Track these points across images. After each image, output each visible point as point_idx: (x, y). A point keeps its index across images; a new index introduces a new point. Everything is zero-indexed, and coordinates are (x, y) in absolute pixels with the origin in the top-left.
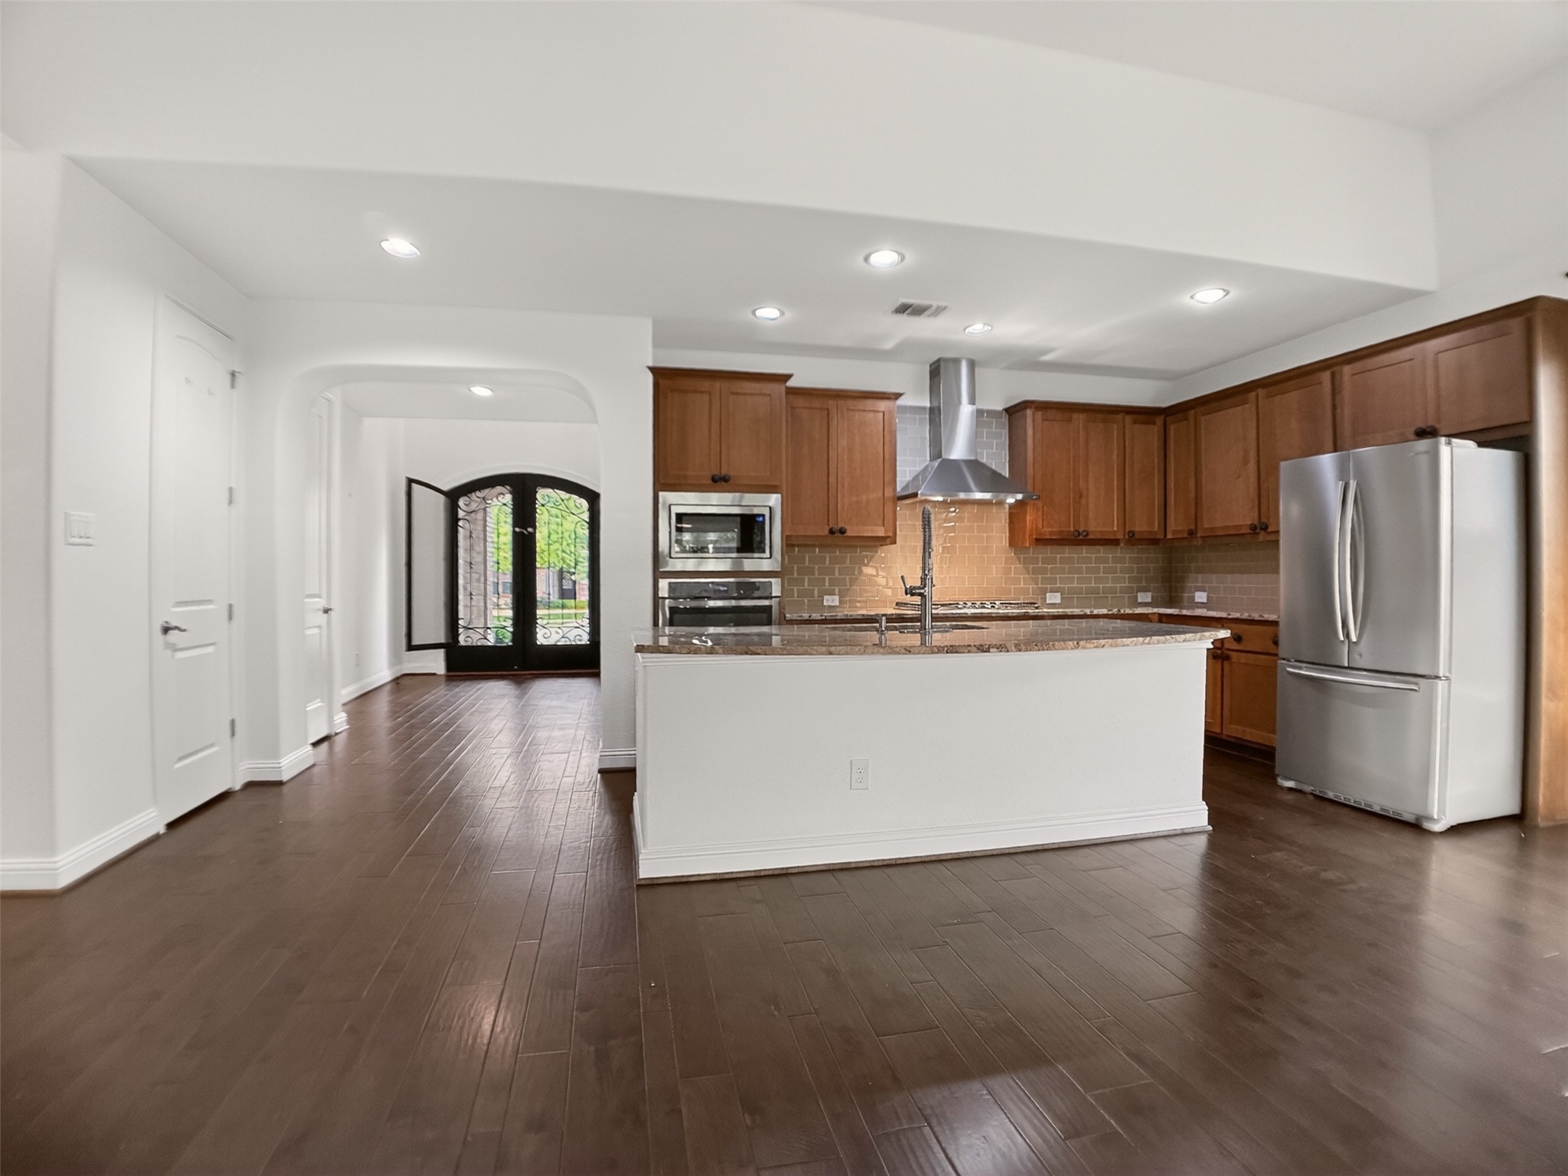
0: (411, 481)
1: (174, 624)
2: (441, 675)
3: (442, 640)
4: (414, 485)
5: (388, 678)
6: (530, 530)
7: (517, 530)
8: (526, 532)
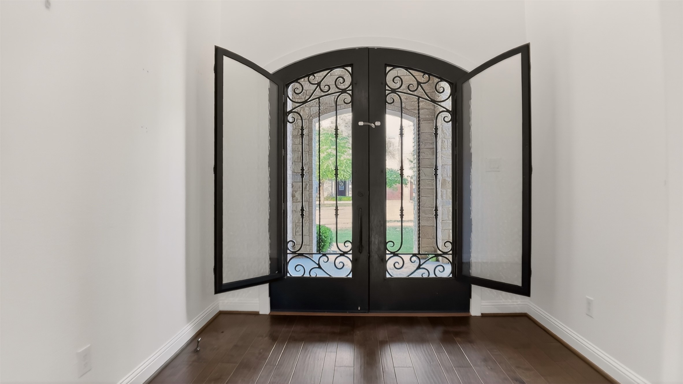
0: (219, 53)
2: (264, 315)
4: (227, 61)
6: (378, 123)
7: (361, 123)
8: (373, 125)
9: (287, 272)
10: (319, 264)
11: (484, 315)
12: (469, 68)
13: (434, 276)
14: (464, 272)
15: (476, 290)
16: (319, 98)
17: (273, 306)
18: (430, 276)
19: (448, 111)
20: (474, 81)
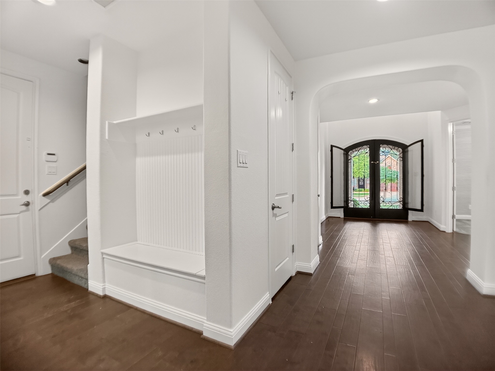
0: (332, 146)
1: (276, 205)
2: (342, 218)
3: (343, 205)
4: (334, 148)
5: (325, 219)
6: (378, 162)
7: (372, 162)
8: (376, 163)
9: (349, 206)
10: (359, 204)
11: (413, 221)
12: (408, 144)
13: (396, 208)
14: (406, 207)
15: (410, 212)
16: (359, 155)
17: (345, 216)
18: (395, 208)
19: (401, 157)
20: (409, 148)
